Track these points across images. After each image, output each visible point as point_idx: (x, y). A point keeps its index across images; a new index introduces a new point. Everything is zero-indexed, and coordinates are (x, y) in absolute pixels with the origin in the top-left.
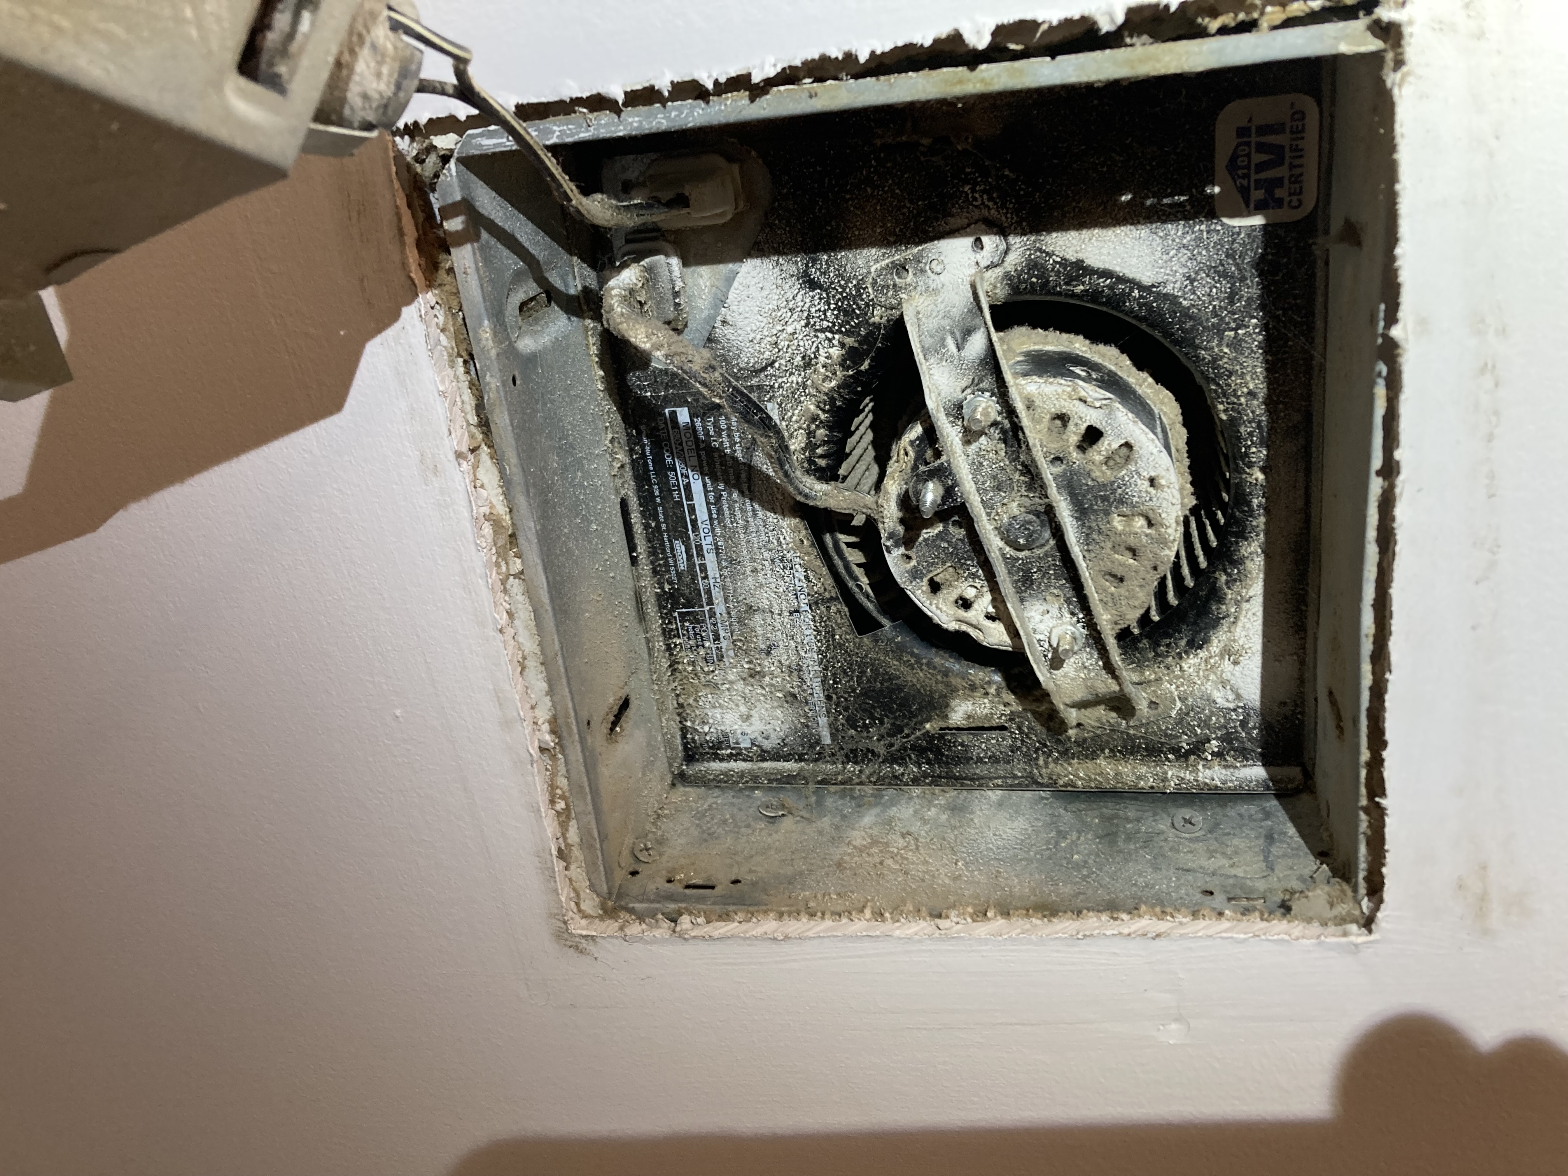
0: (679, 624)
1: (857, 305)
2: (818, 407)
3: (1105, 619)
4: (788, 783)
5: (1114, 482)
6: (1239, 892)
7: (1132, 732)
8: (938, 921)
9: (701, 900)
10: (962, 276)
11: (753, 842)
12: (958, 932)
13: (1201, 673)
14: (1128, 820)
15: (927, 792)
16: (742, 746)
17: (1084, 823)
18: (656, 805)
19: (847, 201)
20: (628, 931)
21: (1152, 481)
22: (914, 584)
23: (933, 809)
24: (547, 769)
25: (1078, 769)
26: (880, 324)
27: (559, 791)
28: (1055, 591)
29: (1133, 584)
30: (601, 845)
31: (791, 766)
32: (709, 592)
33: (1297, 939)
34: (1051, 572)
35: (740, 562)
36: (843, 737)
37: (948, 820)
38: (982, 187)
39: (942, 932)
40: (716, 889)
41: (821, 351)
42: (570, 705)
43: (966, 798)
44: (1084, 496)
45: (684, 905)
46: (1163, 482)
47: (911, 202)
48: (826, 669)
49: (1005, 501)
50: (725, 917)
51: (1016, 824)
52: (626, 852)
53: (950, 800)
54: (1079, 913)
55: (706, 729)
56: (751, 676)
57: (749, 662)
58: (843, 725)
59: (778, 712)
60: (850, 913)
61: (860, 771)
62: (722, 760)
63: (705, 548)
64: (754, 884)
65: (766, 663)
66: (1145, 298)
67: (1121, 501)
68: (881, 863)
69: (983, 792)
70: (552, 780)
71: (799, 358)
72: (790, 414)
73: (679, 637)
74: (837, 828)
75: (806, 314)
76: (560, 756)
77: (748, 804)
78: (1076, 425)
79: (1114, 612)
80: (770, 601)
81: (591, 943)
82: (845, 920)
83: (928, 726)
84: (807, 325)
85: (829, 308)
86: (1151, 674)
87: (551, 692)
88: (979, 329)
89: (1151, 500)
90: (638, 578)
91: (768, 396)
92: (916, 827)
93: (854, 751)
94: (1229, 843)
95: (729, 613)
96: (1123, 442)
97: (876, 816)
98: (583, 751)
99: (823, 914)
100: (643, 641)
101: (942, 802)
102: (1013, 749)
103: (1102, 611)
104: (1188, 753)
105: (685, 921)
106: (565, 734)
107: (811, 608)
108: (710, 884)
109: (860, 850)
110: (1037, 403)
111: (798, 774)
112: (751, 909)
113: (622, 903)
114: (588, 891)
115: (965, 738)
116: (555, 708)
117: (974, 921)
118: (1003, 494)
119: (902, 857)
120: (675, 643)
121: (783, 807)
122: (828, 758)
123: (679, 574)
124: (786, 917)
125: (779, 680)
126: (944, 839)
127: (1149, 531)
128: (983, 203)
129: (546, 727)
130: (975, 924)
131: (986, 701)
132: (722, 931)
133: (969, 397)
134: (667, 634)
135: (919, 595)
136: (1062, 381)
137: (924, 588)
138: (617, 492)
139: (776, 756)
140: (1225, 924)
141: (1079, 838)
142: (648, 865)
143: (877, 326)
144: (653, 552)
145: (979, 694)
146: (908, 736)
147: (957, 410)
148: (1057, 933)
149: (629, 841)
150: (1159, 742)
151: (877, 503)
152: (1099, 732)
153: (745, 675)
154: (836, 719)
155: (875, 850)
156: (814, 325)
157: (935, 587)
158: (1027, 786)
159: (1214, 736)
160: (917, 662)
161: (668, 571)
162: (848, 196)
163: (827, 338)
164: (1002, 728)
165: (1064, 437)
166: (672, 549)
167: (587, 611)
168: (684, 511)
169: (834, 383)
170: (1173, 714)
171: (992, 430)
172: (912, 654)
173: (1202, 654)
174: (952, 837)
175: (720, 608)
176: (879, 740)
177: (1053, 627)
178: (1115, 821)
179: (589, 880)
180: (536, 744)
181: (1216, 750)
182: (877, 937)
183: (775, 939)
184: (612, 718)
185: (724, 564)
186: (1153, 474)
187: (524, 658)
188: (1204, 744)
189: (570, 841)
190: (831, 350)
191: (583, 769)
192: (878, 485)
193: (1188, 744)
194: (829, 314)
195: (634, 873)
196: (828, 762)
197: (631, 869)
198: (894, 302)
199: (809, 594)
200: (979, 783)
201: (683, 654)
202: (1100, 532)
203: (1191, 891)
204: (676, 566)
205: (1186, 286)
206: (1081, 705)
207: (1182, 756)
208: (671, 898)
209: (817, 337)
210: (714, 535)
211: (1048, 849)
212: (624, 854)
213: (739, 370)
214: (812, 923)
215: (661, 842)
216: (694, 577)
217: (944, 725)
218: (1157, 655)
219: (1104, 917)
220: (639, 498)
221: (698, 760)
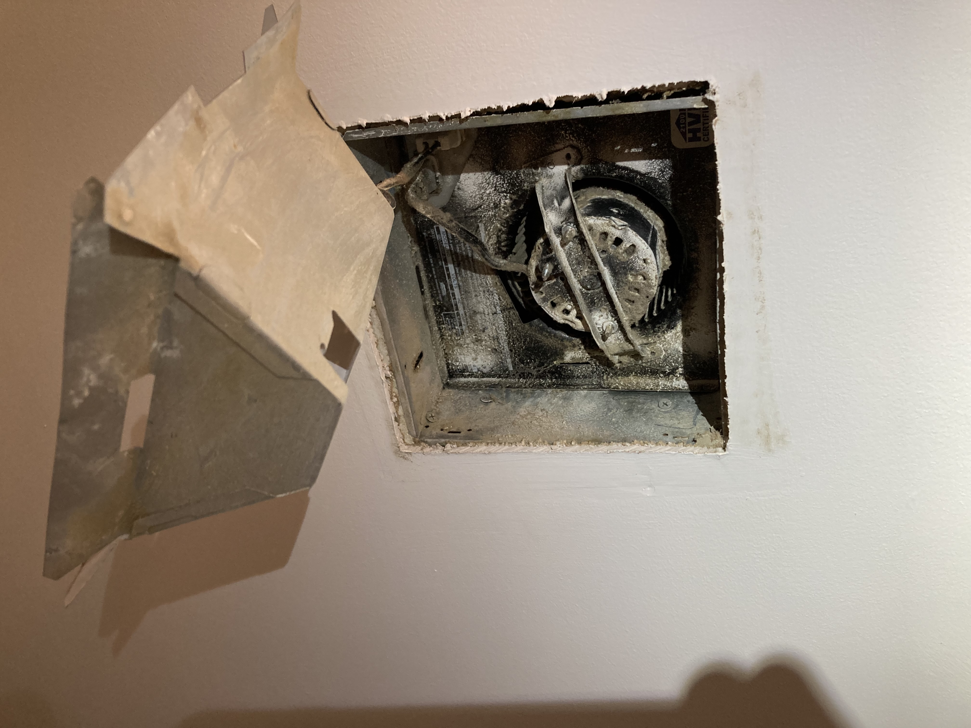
0: (444, 319)
1: (517, 181)
2: (501, 225)
3: (625, 319)
4: (494, 388)
5: (628, 261)
6: (678, 434)
7: (644, 365)
8: (552, 446)
9: (455, 437)
10: (562, 170)
11: (478, 413)
12: (559, 451)
13: (673, 340)
14: (639, 403)
15: (554, 391)
16: (474, 371)
17: (620, 404)
18: (436, 397)
19: (510, 137)
20: (425, 451)
21: (645, 261)
22: (544, 304)
23: (556, 399)
24: (389, 385)
25: (621, 381)
26: (527, 190)
27: (394, 394)
28: (605, 307)
29: (639, 304)
30: (413, 416)
31: (495, 380)
32: (456, 305)
33: (696, 454)
34: (603, 299)
35: (469, 292)
36: (518, 368)
37: (562, 404)
38: (570, 132)
39: (553, 451)
40: (461, 433)
41: (502, 201)
42: (397, 360)
43: (571, 394)
44: (616, 267)
45: (447, 440)
46: (649, 261)
47: (539, 138)
48: (509, 338)
49: (582, 269)
50: (465, 445)
51: (591, 405)
52: (423, 418)
53: (564, 395)
54: (610, 442)
55: (458, 364)
56: (477, 341)
57: (475, 335)
58: (518, 362)
59: (489, 357)
60: (516, 443)
61: (526, 382)
62: (465, 377)
63: (454, 286)
64: (477, 431)
65: (483, 336)
66: (642, 179)
67: (632, 269)
68: (531, 422)
69: (578, 391)
70: (391, 390)
71: (492, 204)
72: (489, 228)
73: (444, 324)
74: (514, 407)
75: (494, 185)
76: (394, 380)
77: (476, 397)
78: (611, 237)
79: (630, 316)
80: (483, 309)
81: (410, 455)
82: (514, 446)
83: (555, 362)
84: (495, 190)
85: (505, 183)
86: (651, 340)
87: (389, 354)
88: (568, 197)
89: (644, 268)
90: (424, 300)
91: (479, 221)
92: (548, 407)
93: (523, 373)
94: (680, 414)
95: (465, 314)
96: (631, 244)
97: (532, 402)
98: (403, 378)
99: (505, 443)
100: (428, 327)
101: (560, 396)
102: (593, 372)
103: (624, 316)
104: (669, 374)
105: (448, 446)
106: (396, 371)
107: (502, 312)
108: (459, 431)
109: (522, 417)
110: (594, 228)
111: (498, 384)
112: (475, 441)
113: (422, 439)
114: (408, 434)
115: (572, 368)
116: (391, 361)
117: (566, 446)
118: (581, 266)
119: (540, 420)
120: (442, 327)
121: (491, 398)
122: (511, 376)
123: (443, 297)
124: (490, 444)
125: (489, 343)
126: (559, 412)
127: (644, 282)
128: (570, 138)
129: (388, 368)
130: (567, 447)
131: (580, 352)
132: (463, 450)
133: (565, 226)
134: (439, 323)
135: (547, 308)
136: (605, 218)
137: (549, 306)
138: (414, 263)
139: (489, 375)
140: (668, 448)
141: (616, 412)
142: (432, 424)
143: (526, 191)
144: (431, 288)
145: (576, 349)
146: (546, 367)
147: (559, 231)
148: (599, 451)
149: (424, 414)
150: (656, 369)
151: (527, 269)
152: (629, 365)
153: (474, 341)
154: (515, 360)
155: (529, 417)
156: (498, 190)
157: (554, 305)
158: (598, 388)
159: (680, 366)
160: (549, 335)
161: (438, 296)
162: (511, 135)
163: (504, 196)
164: (587, 363)
165: (606, 242)
166: (439, 286)
167: (403, 319)
168: (444, 270)
169: (508, 215)
170: (662, 357)
171: (575, 239)
172: (547, 332)
173: (674, 331)
174: (563, 411)
175: (461, 312)
176: (534, 369)
177: (604, 323)
178: (634, 404)
179: (408, 430)
180: (384, 375)
181: (681, 372)
182: (526, 452)
183: (485, 453)
184: (415, 362)
185: (462, 293)
186: (644, 258)
187: (378, 341)
188: (676, 370)
189: (399, 414)
190: (506, 201)
191: (403, 385)
192: (527, 262)
193: (669, 370)
194: (505, 185)
195: (427, 427)
196: (512, 378)
197: (426, 425)
198: (533, 181)
199: (500, 306)
200: (577, 387)
201: (446, 332)
202: (623, 282)
203: (659, 434)
204: (441, 293)
205: (660, 174)
206: (620, 355)
207: (667, 375)
208: (442, 437)
209: (500, 195)
210: (458, 280)
211: (602, 416)
212: (423, 419)
213: (466, 209)
214: (500, 447)
215: (438, 413)
216: (450, 298)
217: (562, 362)
218: (654, 332)
219: (620, 444)
220: (424, 264)
221: (454, 377)
